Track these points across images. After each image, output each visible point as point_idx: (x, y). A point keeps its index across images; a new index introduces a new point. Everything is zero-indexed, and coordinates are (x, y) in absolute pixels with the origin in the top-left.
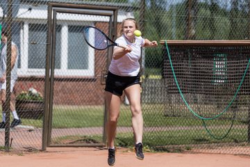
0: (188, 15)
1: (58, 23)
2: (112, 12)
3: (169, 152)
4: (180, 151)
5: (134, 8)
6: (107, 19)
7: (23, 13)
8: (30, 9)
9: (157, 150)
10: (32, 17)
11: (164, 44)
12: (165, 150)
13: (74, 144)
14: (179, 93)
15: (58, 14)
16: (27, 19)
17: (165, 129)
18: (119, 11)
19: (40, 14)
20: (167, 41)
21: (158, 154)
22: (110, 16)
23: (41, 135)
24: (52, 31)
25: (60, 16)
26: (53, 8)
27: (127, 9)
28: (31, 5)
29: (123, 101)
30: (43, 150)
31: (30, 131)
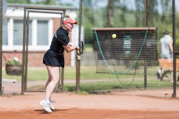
1: (30, 19)
2: (62, 12)
3: (97, 94)
4: (104, 93)
5: (76, 9)
7: (9, 13)
8: (14, 10)
9: (90, 93)
11: (94, 31)
12: (95, 93)
13: (41, 90)
14: (103, 59)
15: (30, 13)
17: (95, 81)
19: (20, 13)
20: (96, 29)
21: (91, 95)
22: (62, 14)
25: (32, 15)
26: (27, 10)
27: (72, 10)
28: (14, 8)
29: (69, 64)
30: (22, 94)
31: (14, 83)
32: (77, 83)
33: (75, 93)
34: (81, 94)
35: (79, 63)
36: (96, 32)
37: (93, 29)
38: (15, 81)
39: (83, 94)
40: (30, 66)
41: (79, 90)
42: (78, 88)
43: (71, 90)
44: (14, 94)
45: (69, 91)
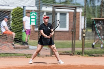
0: (101, 9)
1: (56, 12)
2: (75, 8)
3: (94, 56)
4: (98, 56)
5: (82, 7)
6: (73, 11)
7: (44, 9)
8: (46, 7)
9: (90, 56)
10: (47, 10)
11: (93, 19)
12: (93, 56)
13: (62, 54)
15: (56, 9)
16: (45, 11)
18: (77, 8)
19: (50, 9)
20: (94, 18)
21: (91, 57)
22: (74, 10)
23: (50, 51)
24: (54, 15)
25: (57, 10)
26: (54, 7)
27: (80, 7)
28: (47, 6)
29: (78, 39)
30: (51, 56)
31: (46, 49)
32: (83, 50)
33: (81, 56)
34: (85, 56)
35: (84, 38)
36: (94, 21)
37: (92, 18)
38: (47, 48)
39: (86, 56)
40: (56, 40)
41: (83, 54)
42: (83, 53)
43: (79, 54)
44: (46, 56)
45: (78, 54)
